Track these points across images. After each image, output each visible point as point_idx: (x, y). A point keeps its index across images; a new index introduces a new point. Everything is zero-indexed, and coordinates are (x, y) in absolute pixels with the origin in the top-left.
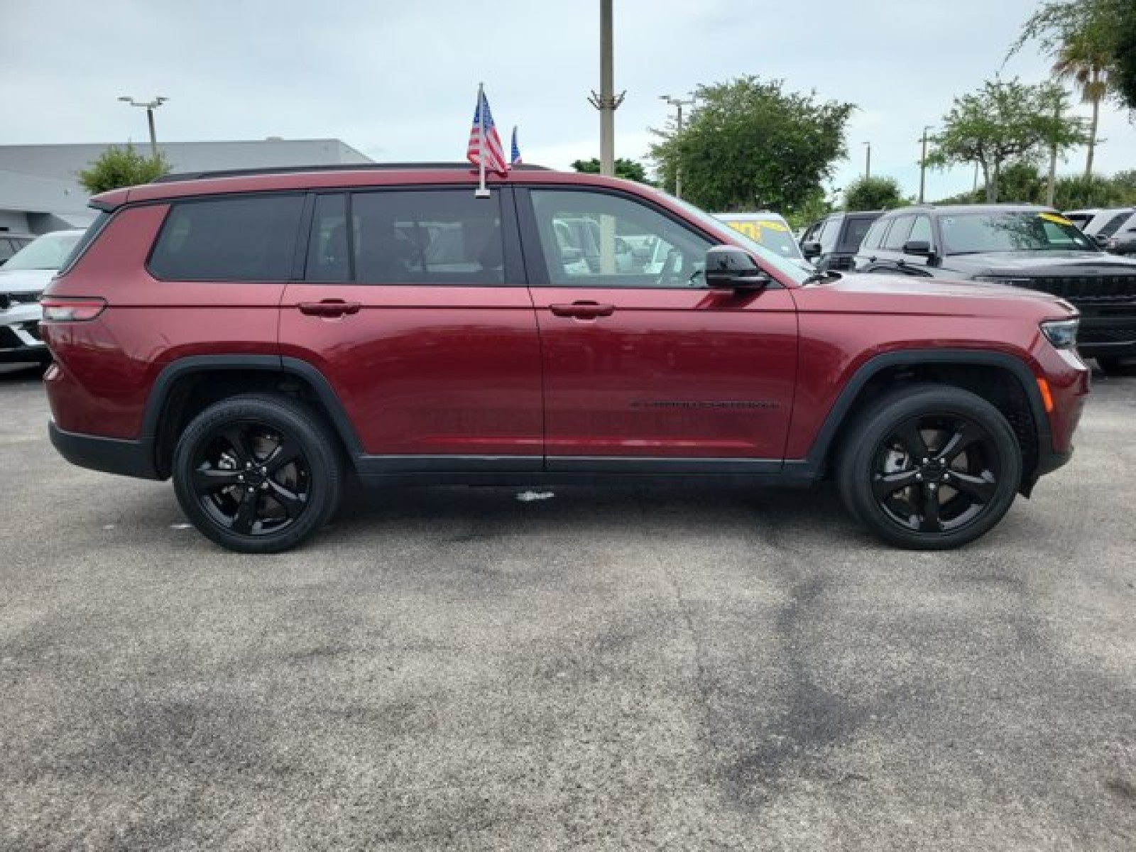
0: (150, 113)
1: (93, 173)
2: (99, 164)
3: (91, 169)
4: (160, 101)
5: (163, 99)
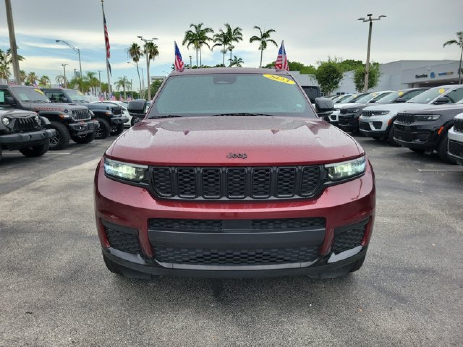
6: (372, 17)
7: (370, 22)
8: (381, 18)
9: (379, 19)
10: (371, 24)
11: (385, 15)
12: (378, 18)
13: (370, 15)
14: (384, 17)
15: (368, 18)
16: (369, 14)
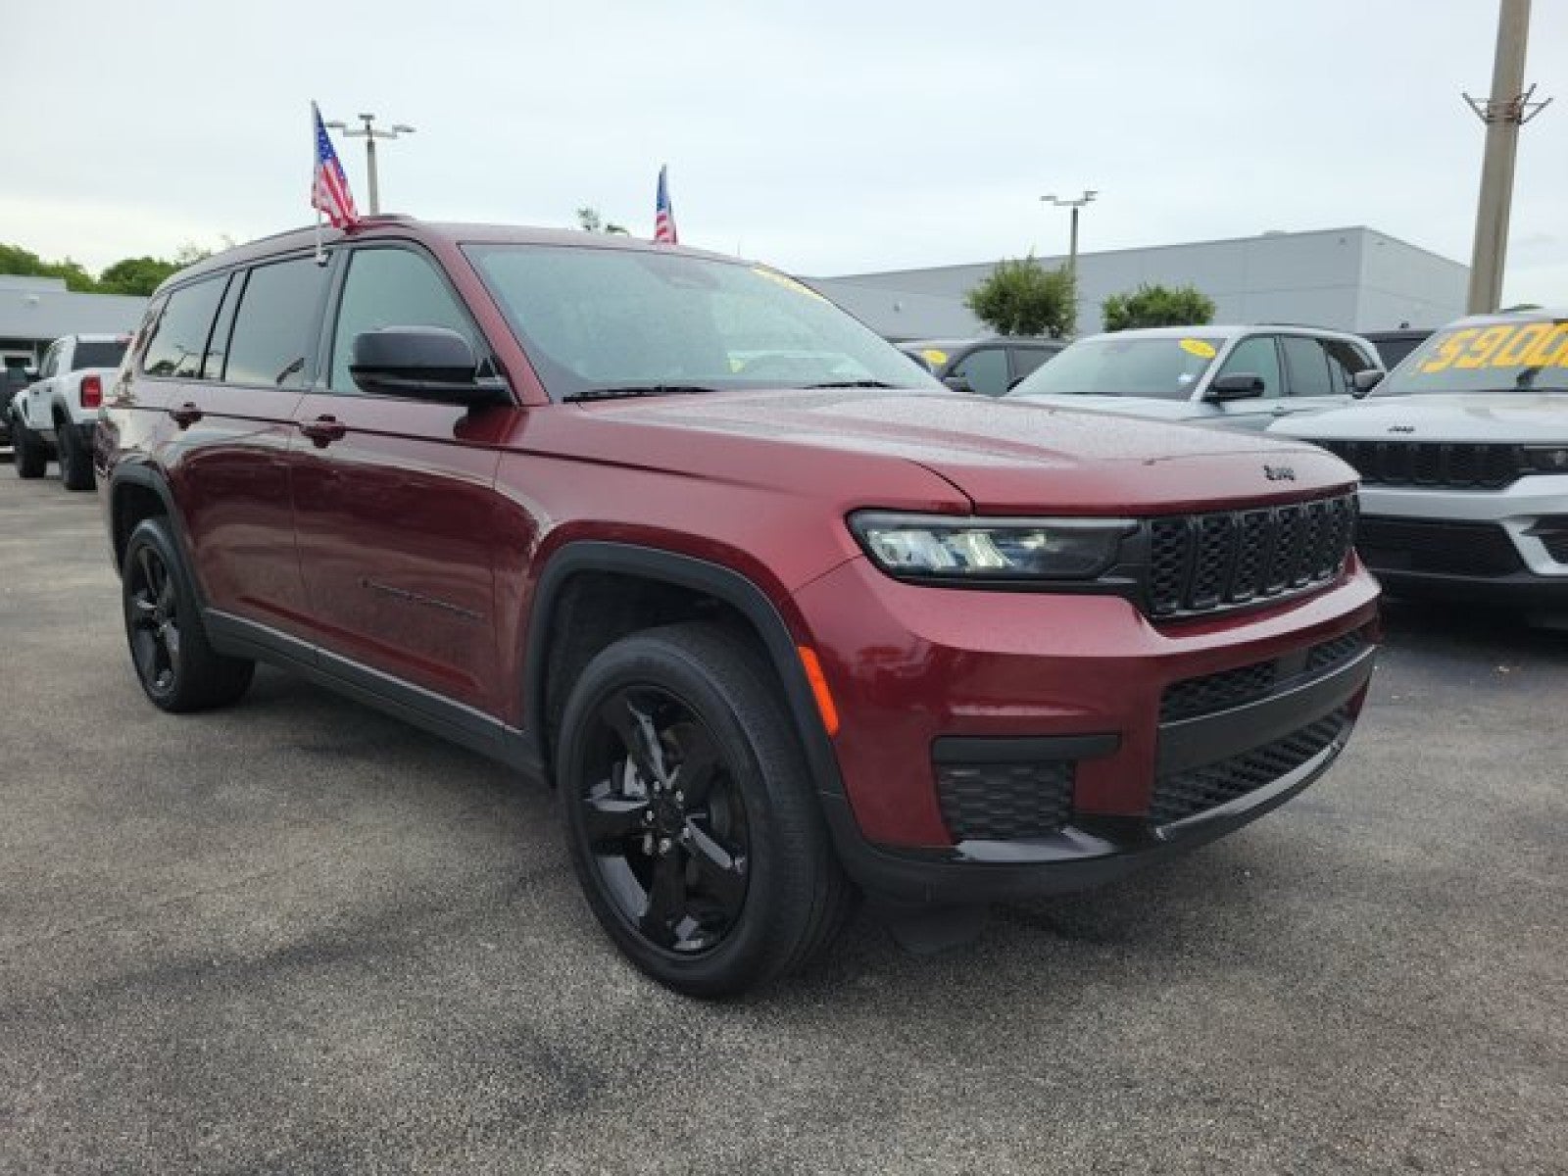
0: (1075, 212)
1: (981, 292)
2: (988, 281)
3: (981, 288)
4: (1088, 197)
5: (1092, 193)
6: (374, 125)
7: (366, 138)
8: (399, 134)
9: (394, 137)
10: (371, 145)
11: (410, 125)
12: (389, 130)
13: (368, 118)
14: (409, 131)
15: (362, 125)
16: (365, 112)
